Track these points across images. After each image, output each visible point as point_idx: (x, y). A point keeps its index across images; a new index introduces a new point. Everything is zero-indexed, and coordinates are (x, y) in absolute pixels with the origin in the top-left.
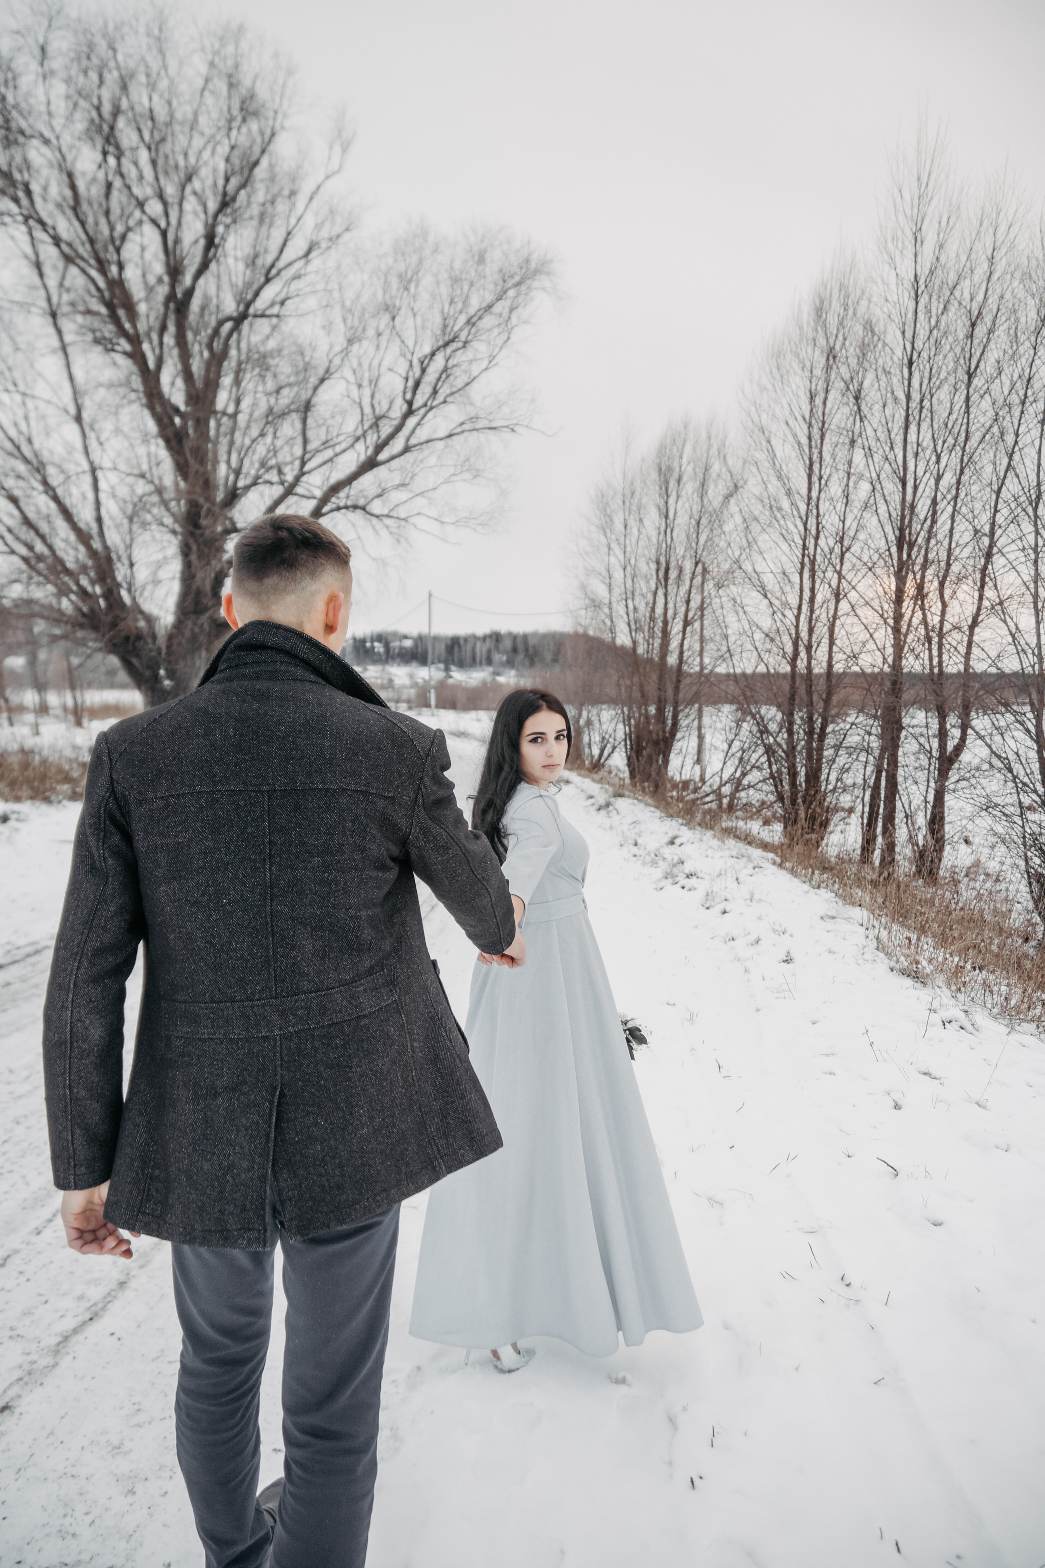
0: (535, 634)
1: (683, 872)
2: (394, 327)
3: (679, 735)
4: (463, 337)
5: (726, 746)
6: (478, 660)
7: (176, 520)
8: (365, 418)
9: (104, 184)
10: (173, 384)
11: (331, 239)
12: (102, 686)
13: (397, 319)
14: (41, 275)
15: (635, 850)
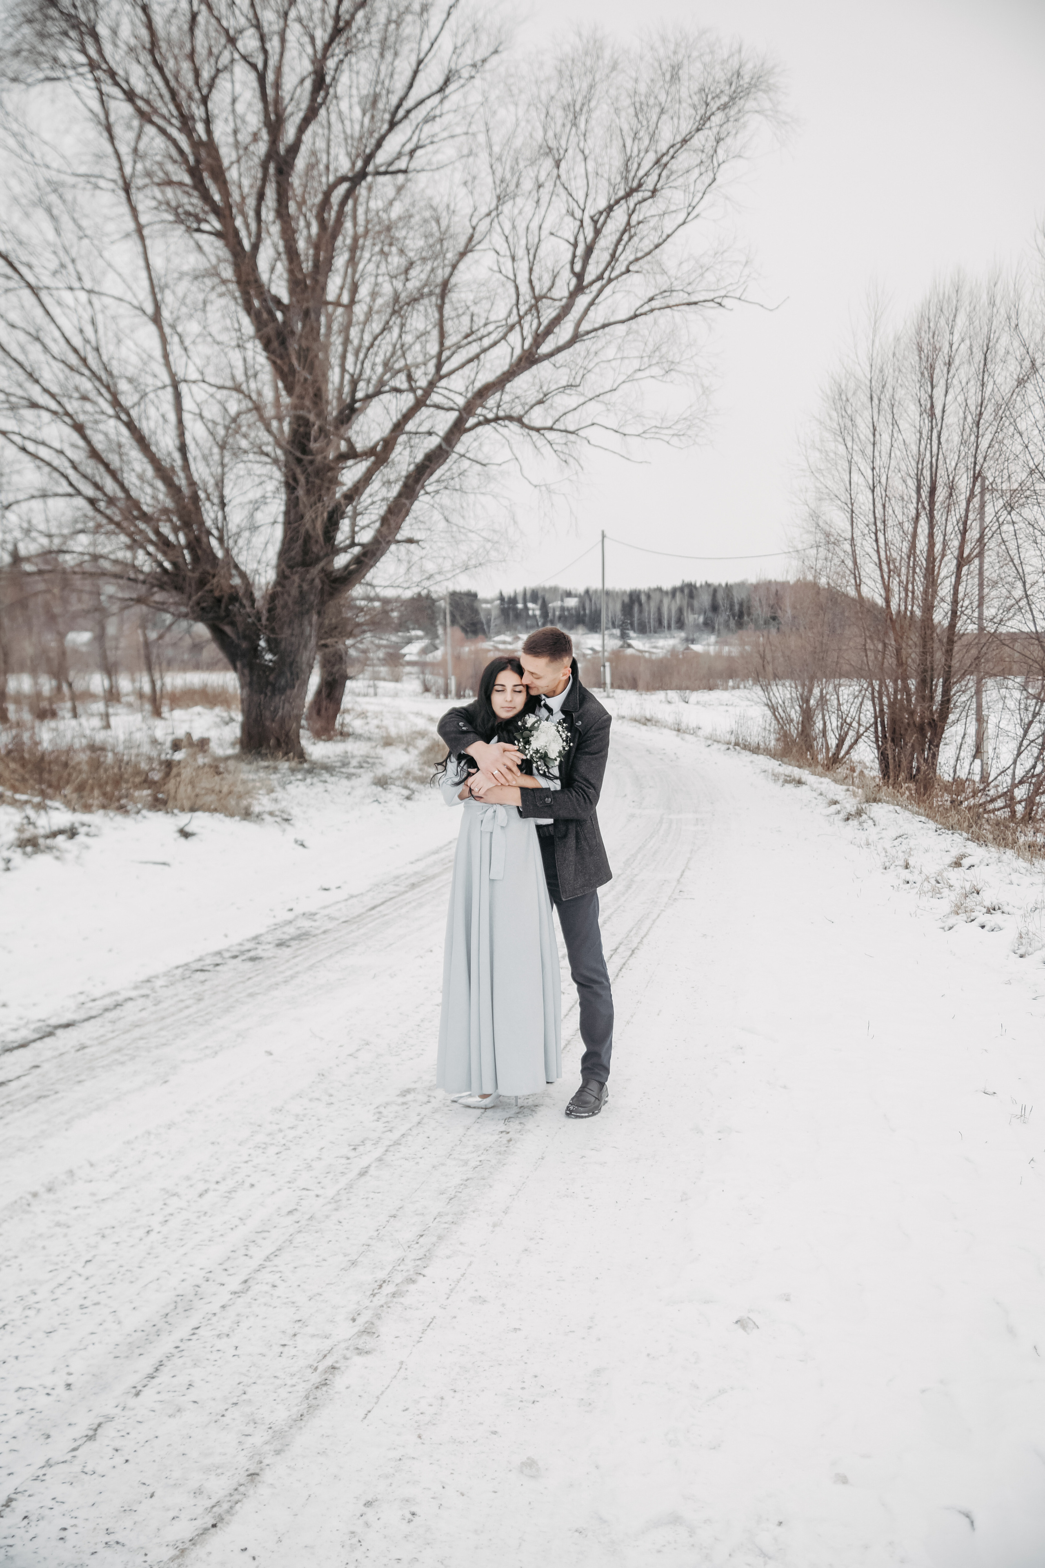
0: (742, 585)
1: (981, 904)
2: (559, 176)
3: (952, 717)
4: (650, 183)
5: (1020, 732)
6: (665, 623)
7: (278, 443)
8: (521, 301)
9: (189, 16)
10: (273, 269)
11: (474, 66)
12: (185, 667)
13: (563, 165)
14: (112, 138)
15: (905, 874)
